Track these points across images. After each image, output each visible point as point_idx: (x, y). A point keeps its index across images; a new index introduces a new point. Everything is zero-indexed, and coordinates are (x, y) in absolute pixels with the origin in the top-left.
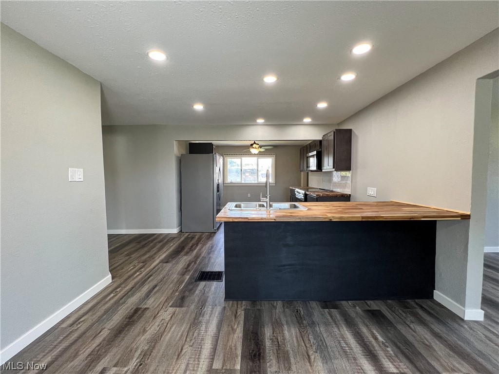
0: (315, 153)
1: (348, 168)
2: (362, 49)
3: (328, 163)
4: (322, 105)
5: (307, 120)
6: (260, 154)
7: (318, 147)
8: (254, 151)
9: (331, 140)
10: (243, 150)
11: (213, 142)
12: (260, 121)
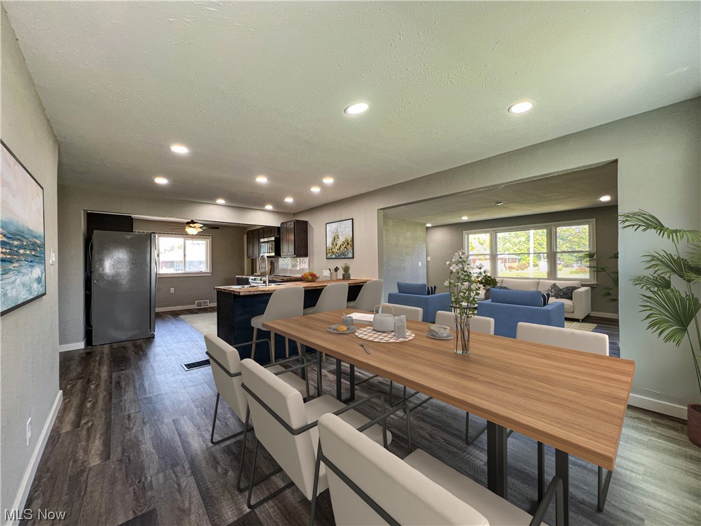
0: (273, 239)
1: (306, 255)
2: (328, 181)
3: (288, 248)
4: (289, 200)
5: (269, 207)
6: (200, 236)
7: (276, 234)
8: (191, 231)
9: (291, 228)
10: (177, 229)
11: (133, 216)
12: (221, 201)
